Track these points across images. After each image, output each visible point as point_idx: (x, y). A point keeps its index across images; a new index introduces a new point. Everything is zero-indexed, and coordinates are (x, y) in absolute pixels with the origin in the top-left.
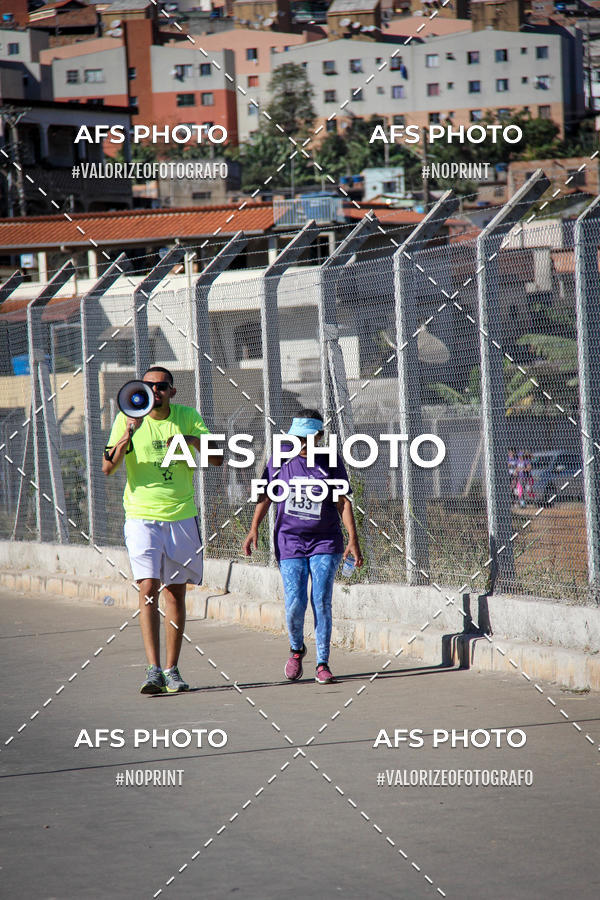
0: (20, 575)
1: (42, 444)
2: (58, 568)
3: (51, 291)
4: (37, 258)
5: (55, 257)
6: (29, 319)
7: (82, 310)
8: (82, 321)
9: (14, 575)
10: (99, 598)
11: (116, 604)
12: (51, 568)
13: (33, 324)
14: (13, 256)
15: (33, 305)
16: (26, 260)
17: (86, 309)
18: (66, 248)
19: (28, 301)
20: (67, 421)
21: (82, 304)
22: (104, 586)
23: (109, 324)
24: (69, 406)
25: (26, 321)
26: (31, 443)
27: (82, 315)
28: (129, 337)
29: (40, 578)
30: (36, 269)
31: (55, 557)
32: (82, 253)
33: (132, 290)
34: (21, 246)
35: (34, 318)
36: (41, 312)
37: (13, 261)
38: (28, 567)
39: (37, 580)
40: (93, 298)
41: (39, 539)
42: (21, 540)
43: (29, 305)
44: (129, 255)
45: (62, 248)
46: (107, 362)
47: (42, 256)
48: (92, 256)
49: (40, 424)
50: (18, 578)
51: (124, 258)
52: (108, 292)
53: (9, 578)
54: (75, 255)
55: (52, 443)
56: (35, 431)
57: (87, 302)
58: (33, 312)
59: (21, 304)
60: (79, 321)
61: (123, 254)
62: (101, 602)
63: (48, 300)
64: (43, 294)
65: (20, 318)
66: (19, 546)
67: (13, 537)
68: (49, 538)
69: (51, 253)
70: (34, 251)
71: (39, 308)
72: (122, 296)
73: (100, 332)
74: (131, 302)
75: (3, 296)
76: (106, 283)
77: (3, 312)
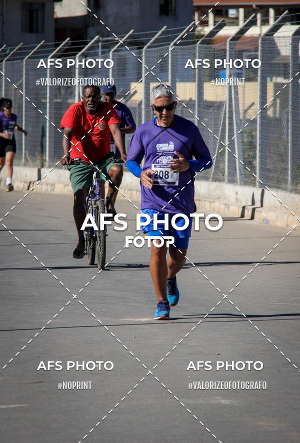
0: (214, 202)
1: (231, 124)
2: (237, 199)
3: (242, 31)
4: (238, 11)
5: (249, 11)
6: (228, 49)
7: (260, 44)
8: (260, 51)
9: (210, 202)
10: (260, 220)
11: (270, 223)
12: (233, 199)
13: (230, 51)
14: (224, 9)
15: (230, 40)
16: (232, 12)
17: (262, 44)
18: (257, 6)
19: (228, 37)
20: (249, 111)
21: (260, 41)
22: (263, 212)
23: (279, 53)
24: (251, 102)
25: (225, 49)
26: (224, 123)
27: (260, 48)
28: (287, 62)
29: (226, 205)
30: (237, 18)
31: (235, 193)
32: (266, 9)
33: (291, 34)
34: (229, 4)
35: (231, 48)
36: (235, 44)
37: (224, 13)
38: (219, 198)
39: (223, 206)
40: (266, 37)
41: (226, 181)
42: (215, 181)
43: (228, 40)
44: (290, 12)
45: (254, 6)
46: (277, 77)
47: (242, 11)
48: (272, 12)
49: (231, 112)
50: (212, 204)
51: (287, 14)
52: (276, 35)
53: (207, 203)
54: (262, 10)
55: (237, 124)
56: (227, 116)
57: (263, 39)
58: (230, 44)
59: (224, 39)
60: (257, 51)
61: (287, 11)
62: (262, 222)
63: (240, 37)
64: (237, 34)
65: (223, 47)
66: (214, 185)
67: (211, 179)
68: (232, 181)
69: (247, 9)
70: (237, 7)
71: (234, 42)
72: (284, 37)
73: (273, 58)
74: (290, 41)
75: (213, 33)
76: (275, 29)
77: (213, 44)
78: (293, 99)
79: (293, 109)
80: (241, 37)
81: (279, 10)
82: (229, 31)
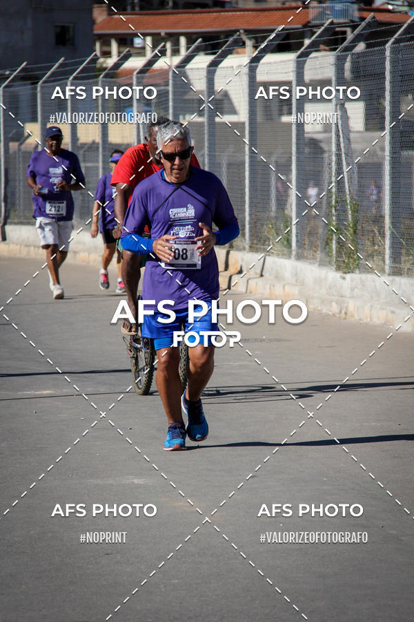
3: (151, 63)
4: (145, 40)
5: (157, 39)
6: (135, 83)
7: (171, 78)
8: (170, 85)
14: (129, 38)
15: (138, 73)
16: (138, 42)
17: (174, 77)
18: (166, 34)
19: (134, 70)
21: (171, 74)
23: (190, 89)
25: (132, 84)
27: (171, 82)
28: (201, 97)
30: (144, 48)
32: (176, 38)
33: (205, 65)
35: (138, 82)
36: (143, 78)
37: (129, 42)
40: (178, 69)
43: (135, 73)
44: (204, 41)
45: (163, 34)
47: (149, 40)
48: (183, 40)
51: (201, 42)
52: (189, 66)
54: (172, 39)
57: (175, 72)
58: (137, 78)
59: (130, 72)
60: (168, 85)
61: (200, 40)
64: (145, 66)
65: (129, 81)
69: (155, 37)
70: (143, 35)
71: (141, 75)
72: (198, 69)
73: (183, 94)
74: (204, 73)
75: (117, 65)
76: (188, 59)
77: (117, 77)
78: (209, 140)
79: (209, 151)
80: (149, 70)
81: (191, 39)
82: (135, 63)
